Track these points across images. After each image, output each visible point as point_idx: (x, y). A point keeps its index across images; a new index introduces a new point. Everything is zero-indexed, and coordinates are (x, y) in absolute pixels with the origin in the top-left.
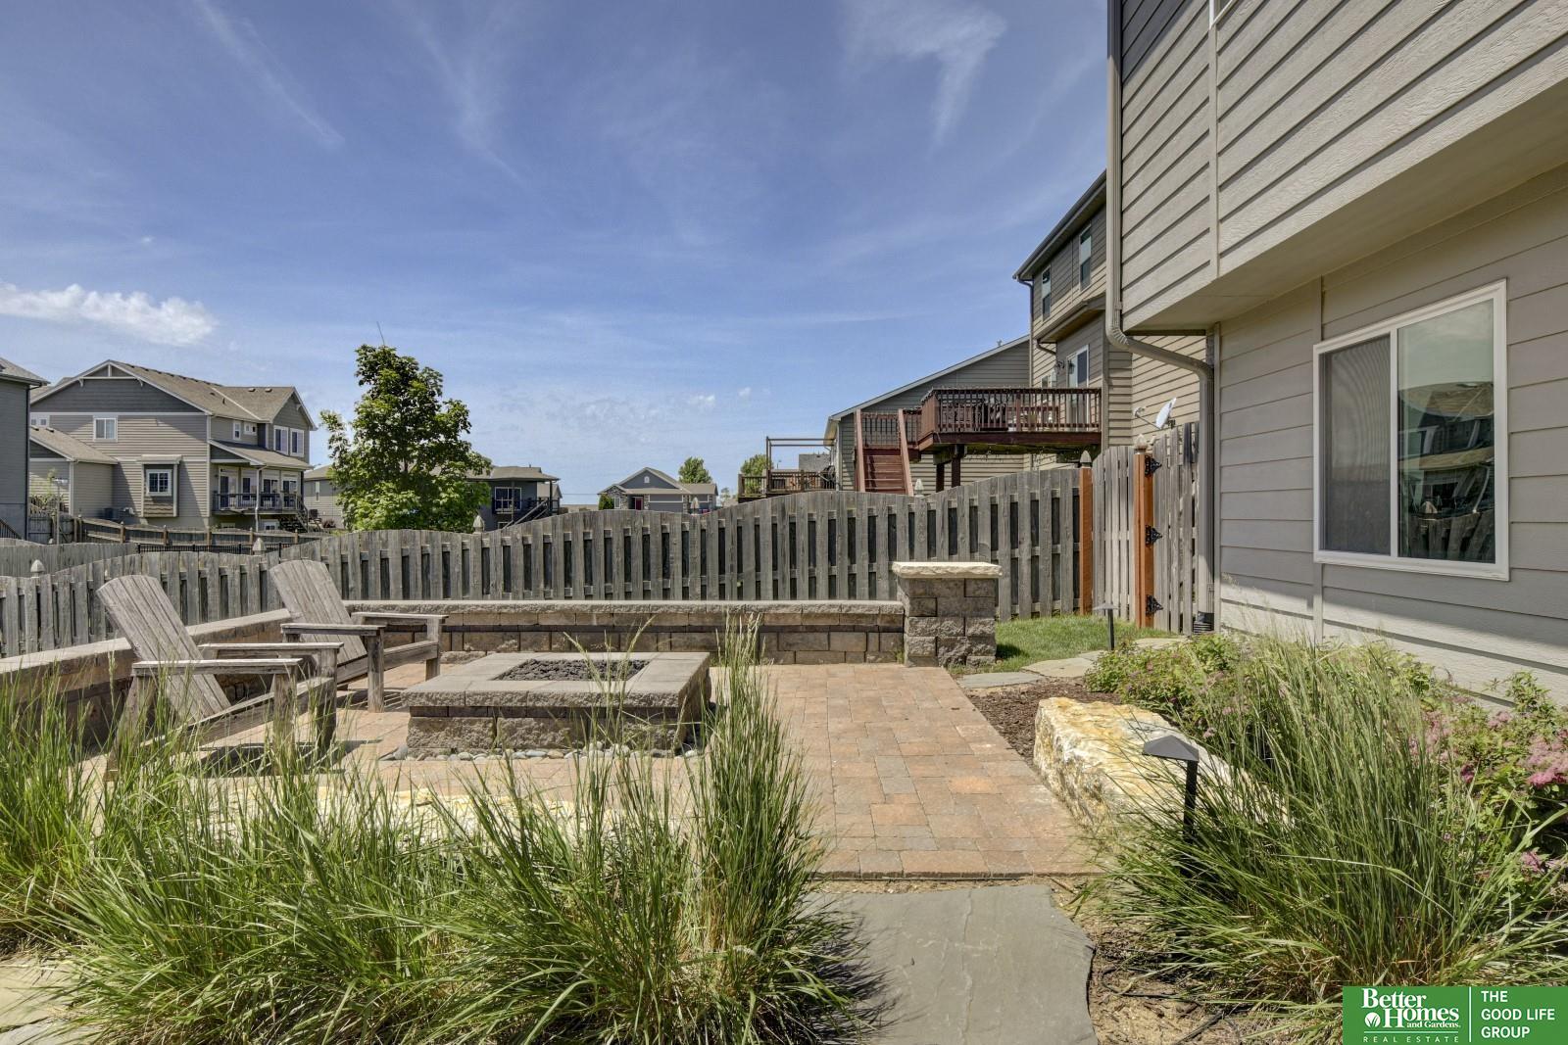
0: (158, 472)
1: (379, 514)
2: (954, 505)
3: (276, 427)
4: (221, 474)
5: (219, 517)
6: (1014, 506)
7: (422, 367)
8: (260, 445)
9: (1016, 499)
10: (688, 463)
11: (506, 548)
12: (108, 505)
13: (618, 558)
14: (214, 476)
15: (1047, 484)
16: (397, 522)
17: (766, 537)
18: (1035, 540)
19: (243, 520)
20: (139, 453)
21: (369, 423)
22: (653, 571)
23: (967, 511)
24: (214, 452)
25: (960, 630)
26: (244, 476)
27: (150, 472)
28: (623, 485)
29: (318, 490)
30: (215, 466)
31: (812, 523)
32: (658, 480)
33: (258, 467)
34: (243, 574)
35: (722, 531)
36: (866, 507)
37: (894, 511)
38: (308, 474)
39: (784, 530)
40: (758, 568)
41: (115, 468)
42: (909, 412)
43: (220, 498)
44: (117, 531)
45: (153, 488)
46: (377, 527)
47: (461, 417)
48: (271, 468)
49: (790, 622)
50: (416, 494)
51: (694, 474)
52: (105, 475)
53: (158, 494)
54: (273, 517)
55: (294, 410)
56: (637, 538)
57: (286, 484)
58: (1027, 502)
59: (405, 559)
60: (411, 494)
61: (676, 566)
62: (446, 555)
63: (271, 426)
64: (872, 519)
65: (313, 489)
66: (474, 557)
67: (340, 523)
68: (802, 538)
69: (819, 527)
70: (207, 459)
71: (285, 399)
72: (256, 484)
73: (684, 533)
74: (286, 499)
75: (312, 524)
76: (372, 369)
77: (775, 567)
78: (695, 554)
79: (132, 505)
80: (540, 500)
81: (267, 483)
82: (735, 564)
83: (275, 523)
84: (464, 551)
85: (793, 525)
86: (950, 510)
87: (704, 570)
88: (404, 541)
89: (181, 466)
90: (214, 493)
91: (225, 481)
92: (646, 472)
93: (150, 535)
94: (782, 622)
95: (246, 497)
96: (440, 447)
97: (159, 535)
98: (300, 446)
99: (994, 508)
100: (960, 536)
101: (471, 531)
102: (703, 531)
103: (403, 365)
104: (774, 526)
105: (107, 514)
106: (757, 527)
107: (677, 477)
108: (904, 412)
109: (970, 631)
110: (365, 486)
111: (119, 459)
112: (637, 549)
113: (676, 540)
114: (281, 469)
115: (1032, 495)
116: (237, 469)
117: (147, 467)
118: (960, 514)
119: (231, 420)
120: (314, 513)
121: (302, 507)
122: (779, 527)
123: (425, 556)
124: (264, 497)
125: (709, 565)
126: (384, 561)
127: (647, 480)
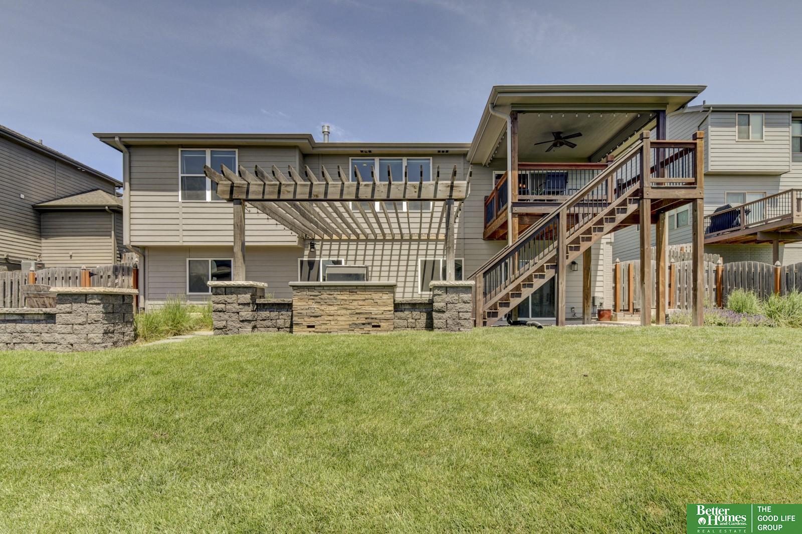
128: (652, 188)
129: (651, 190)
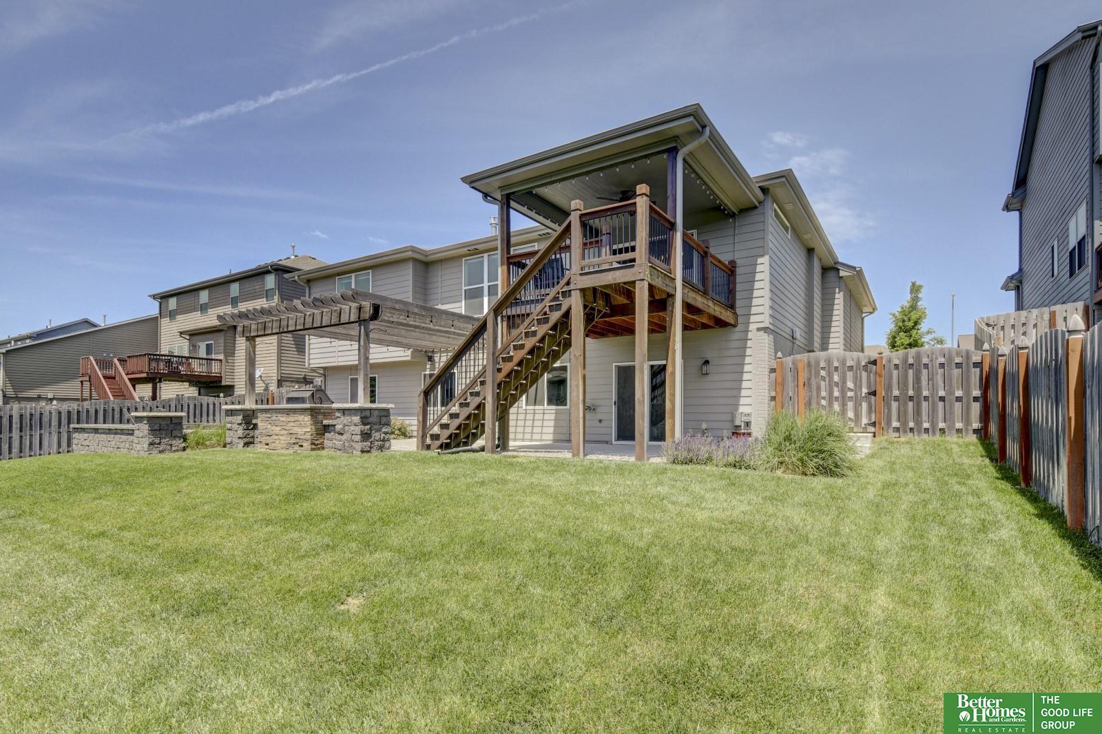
42: (121, 360)
108: (118, 360)
128: (581, 274)
129: (579, 278)
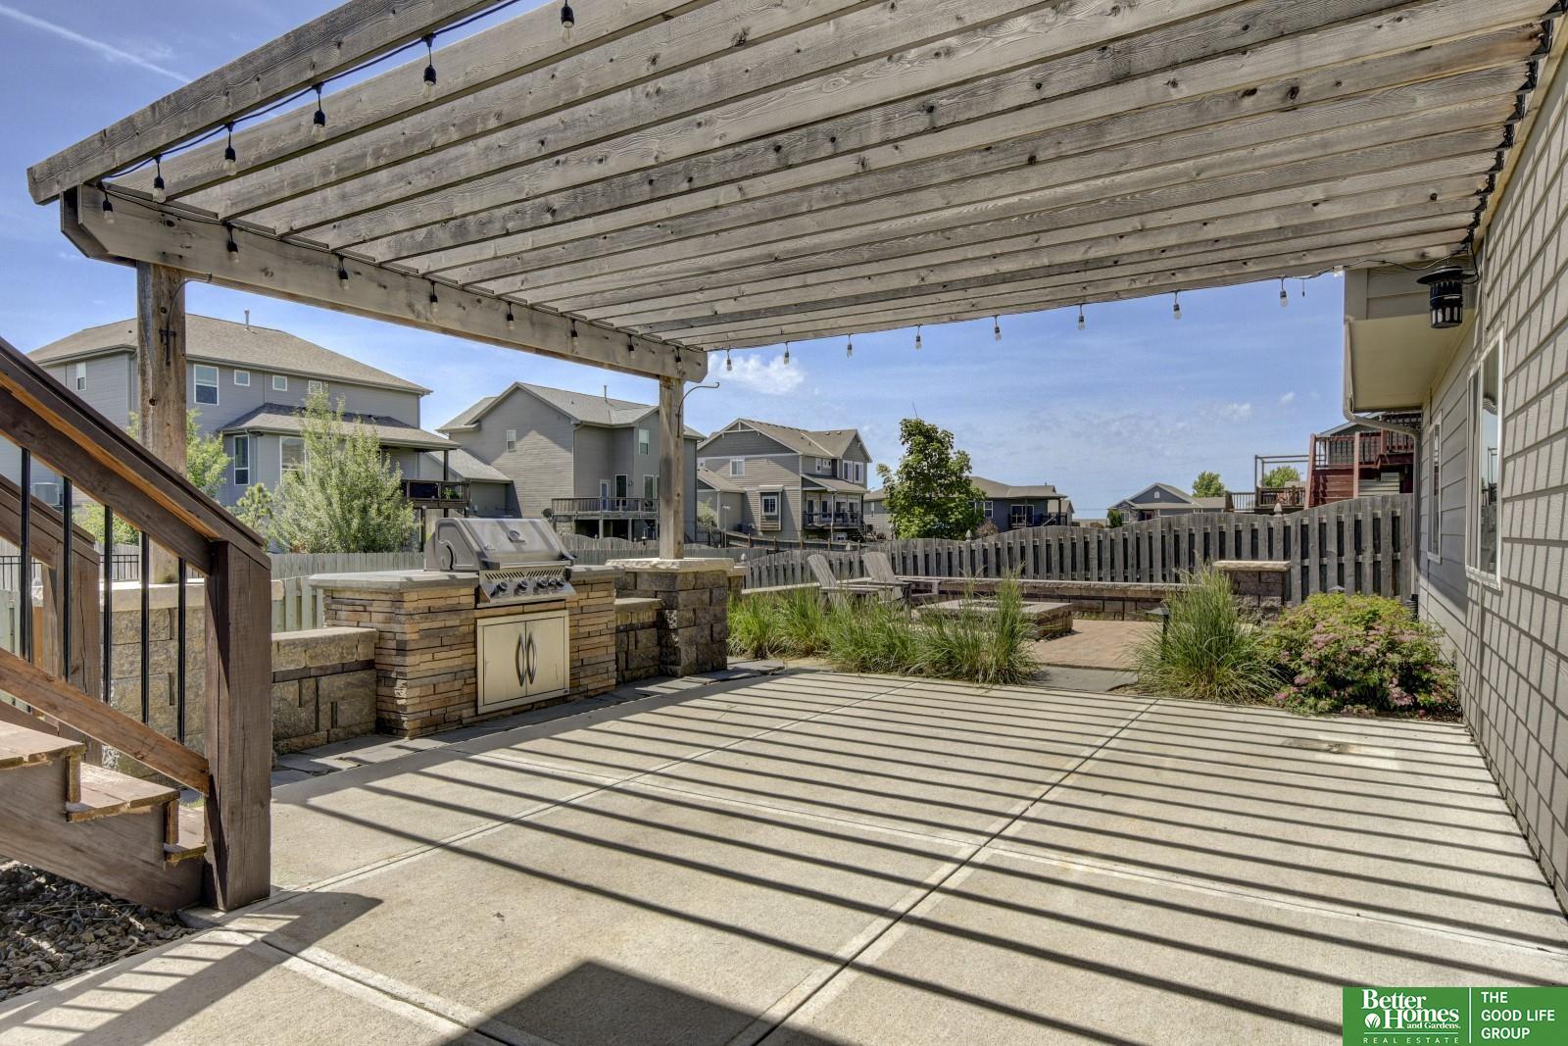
0: (769, 498)
1: (914, 529)
2: (1306, 522)
3: (844, 461)
4: (808, 499)
5: (808, 531)
6: (1358, 523)
7: (940, 431)
8: (834, 476)
9: (1360, 518)
10: (1202, 477)
11: (985, 551)
12: (739, 522)
13: (1055, 558)
14: (804, 500)
15: (1389, 506)
16: (926, 534)
17: (1157, 545)
18: (1377, 548)
19: (823, 533)
20: (756, 484)
21: (908, 471)
22: (1078, 566)
23: (1317, 526)
24: (805, 482)
25: (1256, 604)
26: (823, 499)
27: (764, 498)
28: (1133, 501)
29: (873, 509)
30: (804, 493)
31: (1191, 536)
32: (1167, 495)
33: (833, 493)
34: (841, 564)
35: (1125, 540)
36: (1233, 524)
37: (1256, 527)
38: (866, 497)
39: (1170, 540)
40: (1151, 566)
41: (743, 495)
42: (1367, 435)
43: (808, 517)
44: (746, 540)
45: (766, 510)
46: (913, 536)
47: (965, 462)
48: (842, 493)
49: (1144, 595)
50: (936, 516)
51: (1208, 487)
52: (737, 500)
53: (769, 514)
54: (843, 531)
55: (857, 448)
56: (1067, 545)
57: (851, 505)
58: (1370, 519)
59: (927, 556)
60: (932, 517)
61: (1094, 563)
62: (950, 554)
63: (841, 461)
64: (1238, 533)
65: (870, 508)
66: (966, 555)
67: (889, 535)
68: (1184, 545)
69: (1197, 538)
70: (800, 488)
71: (850, 439)
72: (832, 508)
73: (1099, 542)
74: (852, 517)
75: (869, 536)
76: (910, 435)
77: (1164, 565)
78: (1106, 555)
79: (753, 521)
80: (1050, 516)
81: (838, 504)
82: (1135, 562)
83: (844, 535)
84: (961, 552)
85: (1177, 537)
86: (1302, 526)
87: (1112, 566)
88: (926, 545)
89: (783, 492)
90: (804, 513)
91: (811, 503)
92: (1156, 488)
93: (766, 543)
94: (1139, 596)
95: (824, 516)
96: (952, 484)
97: (771, 543)
98: (861, 476)
99: (1340, 524)
100: (1311, 545)
101: (964, 539)
102: (1112, 540)
103: (928, 430)
104: (1163, 537)
105: (739, 528)
106: (1150, 538)
107: (1190, 492)
108: (1361, 435)
109: (1263, 605)
110: (907, 509)
111: (745, 489)
112: (1068, 552)
113: (1094, 546)
114: (848, 494)
115: (1374, 514)
116: (817, 495)
117: (762, 494)
118: (1310, 529)
119: (814, 457)
120: (870, 527)
121: (862, 522)
122: (1167, 538)
123: (938, 554)
124: (837, 515)
125: (1116, 562)
126: (915, 557)
127: (1157, 495)
